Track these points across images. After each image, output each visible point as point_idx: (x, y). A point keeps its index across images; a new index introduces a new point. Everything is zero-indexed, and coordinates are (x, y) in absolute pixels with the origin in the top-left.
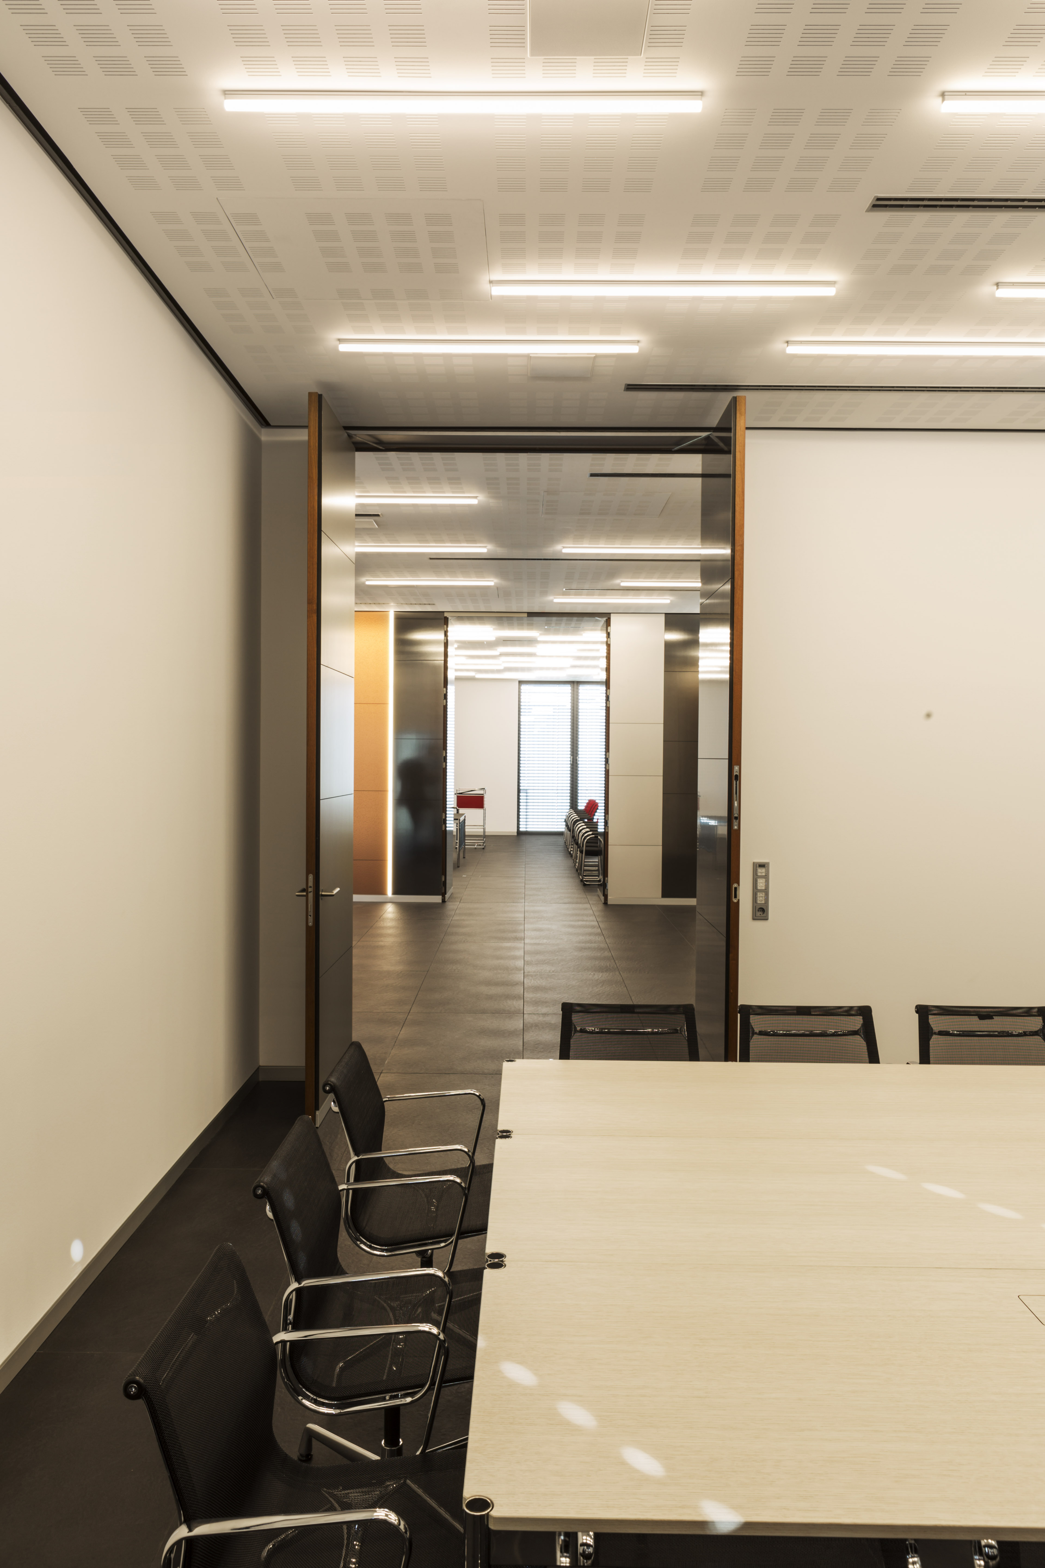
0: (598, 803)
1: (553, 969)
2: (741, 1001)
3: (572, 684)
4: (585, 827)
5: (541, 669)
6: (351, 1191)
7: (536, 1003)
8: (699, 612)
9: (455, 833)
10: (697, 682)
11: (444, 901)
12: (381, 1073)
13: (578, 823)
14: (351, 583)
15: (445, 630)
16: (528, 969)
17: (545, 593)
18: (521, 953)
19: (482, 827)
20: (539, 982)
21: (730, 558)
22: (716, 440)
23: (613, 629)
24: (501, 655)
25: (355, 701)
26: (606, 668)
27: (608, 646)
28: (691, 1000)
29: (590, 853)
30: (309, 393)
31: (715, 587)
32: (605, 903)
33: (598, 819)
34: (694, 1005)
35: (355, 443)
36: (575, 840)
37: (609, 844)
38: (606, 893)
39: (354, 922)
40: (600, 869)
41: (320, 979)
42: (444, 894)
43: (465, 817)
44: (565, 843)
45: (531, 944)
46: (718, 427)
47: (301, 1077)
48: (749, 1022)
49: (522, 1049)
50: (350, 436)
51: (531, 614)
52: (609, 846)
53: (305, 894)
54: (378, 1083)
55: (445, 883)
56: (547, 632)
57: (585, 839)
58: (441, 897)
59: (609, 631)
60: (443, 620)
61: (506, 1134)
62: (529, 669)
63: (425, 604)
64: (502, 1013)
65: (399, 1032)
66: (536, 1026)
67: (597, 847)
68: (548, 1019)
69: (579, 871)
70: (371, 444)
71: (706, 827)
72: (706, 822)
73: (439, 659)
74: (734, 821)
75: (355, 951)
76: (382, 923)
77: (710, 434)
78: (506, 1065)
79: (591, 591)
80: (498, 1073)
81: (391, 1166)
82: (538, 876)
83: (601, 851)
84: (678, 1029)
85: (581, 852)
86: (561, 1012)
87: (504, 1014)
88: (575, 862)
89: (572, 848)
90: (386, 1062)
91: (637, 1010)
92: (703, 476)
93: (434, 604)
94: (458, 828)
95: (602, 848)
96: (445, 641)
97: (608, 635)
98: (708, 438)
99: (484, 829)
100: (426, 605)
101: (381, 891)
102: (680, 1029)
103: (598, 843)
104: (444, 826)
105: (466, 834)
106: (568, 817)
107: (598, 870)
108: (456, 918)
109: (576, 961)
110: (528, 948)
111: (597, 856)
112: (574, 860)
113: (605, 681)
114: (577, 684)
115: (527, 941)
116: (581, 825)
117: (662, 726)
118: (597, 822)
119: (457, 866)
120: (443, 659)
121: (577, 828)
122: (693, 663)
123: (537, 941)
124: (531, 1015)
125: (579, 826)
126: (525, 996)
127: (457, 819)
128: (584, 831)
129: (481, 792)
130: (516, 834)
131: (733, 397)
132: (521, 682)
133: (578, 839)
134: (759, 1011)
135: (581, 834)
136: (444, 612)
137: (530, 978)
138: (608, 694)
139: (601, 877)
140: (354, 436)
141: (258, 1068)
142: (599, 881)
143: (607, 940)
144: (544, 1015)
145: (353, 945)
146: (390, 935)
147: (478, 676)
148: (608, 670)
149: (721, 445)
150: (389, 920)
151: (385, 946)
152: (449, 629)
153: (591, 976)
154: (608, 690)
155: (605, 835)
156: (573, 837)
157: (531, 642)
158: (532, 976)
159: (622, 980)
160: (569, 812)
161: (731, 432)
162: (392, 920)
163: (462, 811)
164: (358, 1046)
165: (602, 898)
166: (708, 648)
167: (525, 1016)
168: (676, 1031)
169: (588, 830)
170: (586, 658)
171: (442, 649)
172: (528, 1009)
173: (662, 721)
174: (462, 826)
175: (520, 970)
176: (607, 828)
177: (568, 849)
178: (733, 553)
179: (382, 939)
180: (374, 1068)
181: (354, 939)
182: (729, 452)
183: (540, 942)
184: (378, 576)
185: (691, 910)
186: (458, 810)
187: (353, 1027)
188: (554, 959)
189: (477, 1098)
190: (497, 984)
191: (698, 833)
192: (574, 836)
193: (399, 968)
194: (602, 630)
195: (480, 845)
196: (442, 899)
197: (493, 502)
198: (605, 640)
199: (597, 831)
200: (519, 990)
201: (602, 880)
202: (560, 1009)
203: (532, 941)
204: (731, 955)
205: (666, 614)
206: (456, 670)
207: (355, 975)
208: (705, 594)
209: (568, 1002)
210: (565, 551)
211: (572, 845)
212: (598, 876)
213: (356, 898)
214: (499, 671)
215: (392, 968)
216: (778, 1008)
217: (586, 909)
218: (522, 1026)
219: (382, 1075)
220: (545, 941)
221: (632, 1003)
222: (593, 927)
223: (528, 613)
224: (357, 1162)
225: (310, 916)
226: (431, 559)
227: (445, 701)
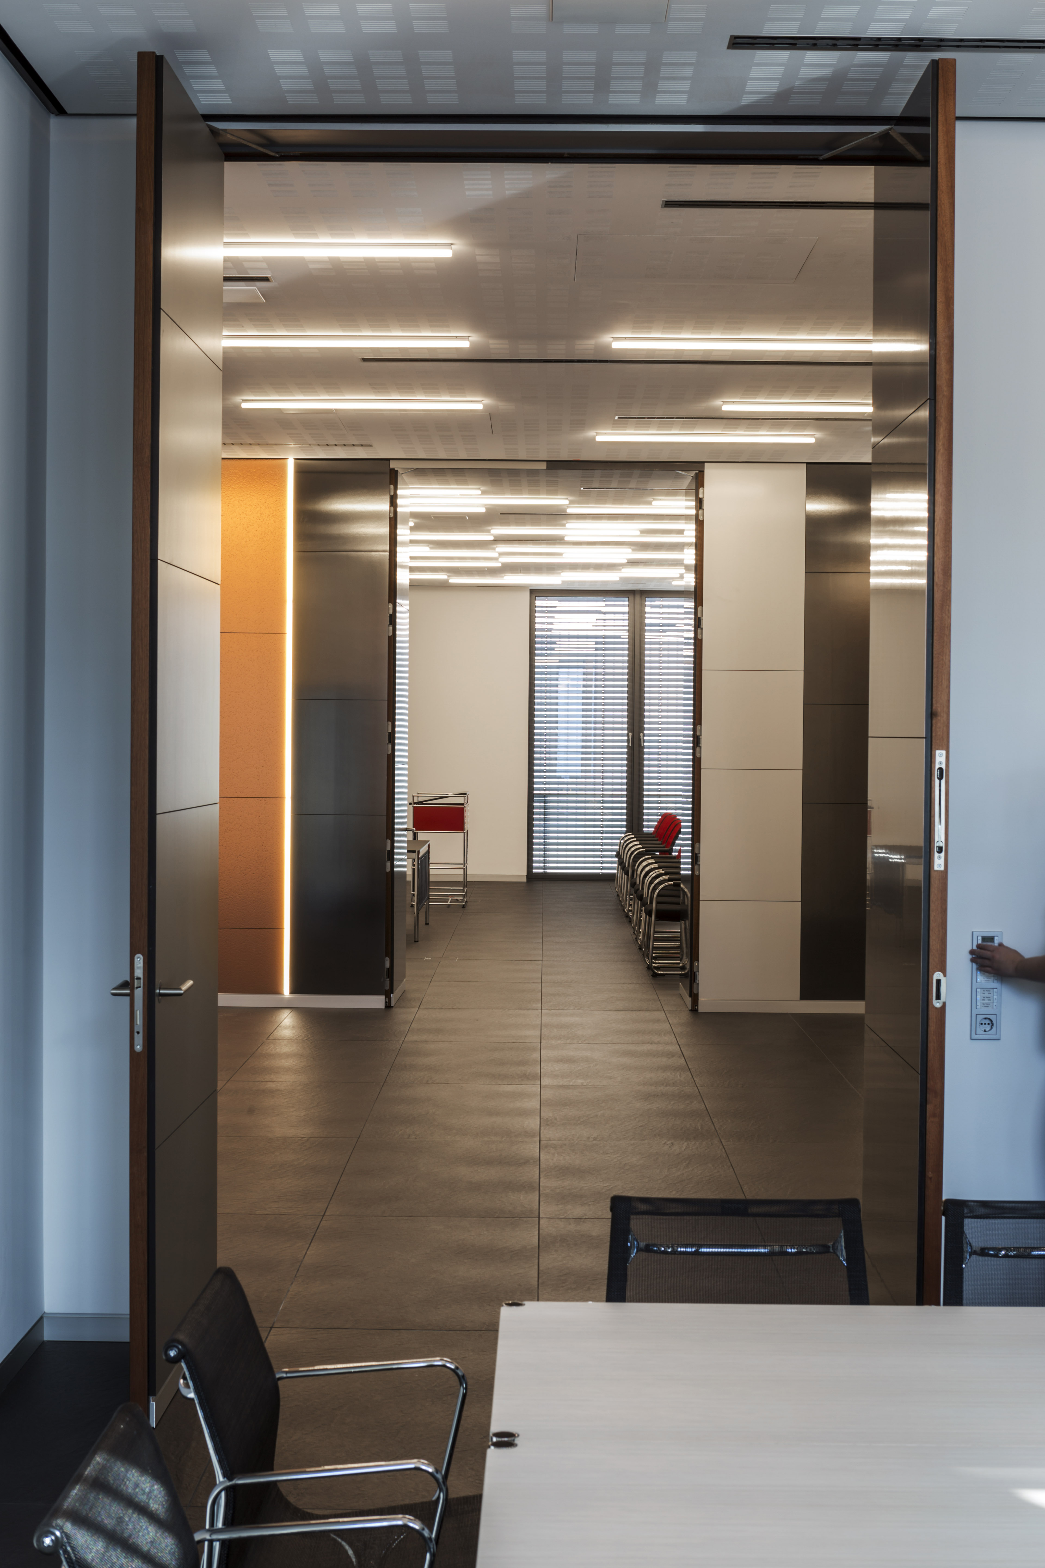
0: (680, 821)
1: (595, 1135)
2: (947, 1194)
3: (631, 598)
4: (656, 866)
5: (574, 567)
6: (217, 1545)
7: (564, 1197)
8: (870, 461)
9: (409, 878)
10: (867, 592)
11: (388, 1006)
12: (271, 1328)
13: (641, 859)
14: (215, 406)
15: (392, 493)
16: (547, 1133)
17: (581, 424)
18: (534, 1104)
19: (462, 866)
20: (567, 1158)
21: (927, 359)
22: (901, 140)
23: (709, 491)
24: (498, 540)
25: (222, 628)
26: (696, 566)
27: (700, 524)
28: (856, 1192)
29: (665, 916)
30: (139, 53)
31: (899, 413)
32: (694, 1010)
33: (680, 851)
34: (861, 1201)
35: (221, 145)
36: (636, 891)
37: (701, 898)
38: (695, 992)
39: (219, 1045)
40: (684, 946)
41: (156, 1151)
42: (388, 994)
43: (429, 846)
44: (618, 895)
45: (552, 1087)
46: (905, 115)
47: (123, 1334)
48: (963, 1232)
49: (536, 1283)
50: (214, 132)
51: (554, 465)
52: (701, 902)
53: (128, 991)
54: (267, 1345)
55: (390, 973)
56: (584, 497)
57: (655, 889)
58: (383, 997)
59: (701, 496)
60: (388, 476)
61: (507, 1440)
62: (551, 568)
63: (353, 445)
64: (498, 1217)
65: (304, 1252)
66: (563, 1241)
67: (679, 904)
68: (585, 1227)
69: (644, 949)
70: (254, 146)
71: (883, 863)
72: (884, 857)
73: (380, 548)
74: (936, 855)
75: (221, 1099)
76: (272, 1046)
77: (890, 129)
78: (506, 1312)
79: (667, 420)
80: (492, 1329)
81: (292, 1499)
82: (567, 959)
83: (686, 911)
84: (830, 1244)
85: (649, 913)
86: (609, 1215)
87: (503, 1219)
88: (636, 933)
89: (630, 905)
90: (280, 1309)
91: (754, 1210)
92: (876, 206)
93: (370, 446)
94: (416, 867)
95: (687, 906)
96: (392, 515)
97: (700, 504)
98: (885, 136)
99: (465, 870)
100: (356, 448)
101: (273, 988)
102: (833, 1246)
103: (679, 897)
104: (388, 864)
105: (431, 879)
106: (624, 847)
107: (680, 948)
108: (411, 1037)
109: (637, 1119)
110: (547, 1094)
111: (679, 920)
112: (634, 928)
113: (693, 589)
114: (641, 597)
115: (545, 1081)
116: (648, 864)
117: (801, 676)
118: (679, 857)
119: (414, 940)
120: (387, 548)
121: (641, 868)
122: (862, 555)
123: (564, 1082)
124: (552, 1220)
125: (644, 864)
126: (541, 1184)
127: (414, 852)
128: (653, 874)
129: (460, 800)
130: (525, 880)
131: (933, 61)
132: (536, 593)
133: (643, 888)
134: (982, 1211)
135: (648, 880)
136: (389, 460)
137: (552, 1151)
138: (699, 615)
139: (686, 961)
140: (221, 132)
141: (41, 1318)
142: (683, 968)
143: (697, 1080)
144: (579, 1219)
145: (218, 1089)
146: (288, 1070)
147: (454, 580)
148: (699, 569)
149: (911, 149)
150: (285, 1042)
151: (277, 1090)
152: (399, 492)
153: (666, 1147)
154: (699, 608)
155: (694, 880)
156: (633, 885)
157: (556, 516)
158: (555, 1147)
159: (724, 1155)
160: (626, 839)
161: (929, 126)
162: (290, 1040)
163: (422, 836)
164: (228, 1274)
165: (689, 1001)
166: (887, 529)
167: (542, 1221)
168: (825, 1249)
169: (661, 871)
170: (658, 547)
171: (385, 530)
172: (547, 1209)
173: (801, 666)
174: (423, 864)
175: (533, 1136)
176: (696, 867)
177: (623, 907)
178: (933, 352)
179: (272, 1076)
180: (258, 1318)
181: (219, 1077)
182: (924, 163)
183: (571, 1084)
184: (265, 393)
185: (854, 1022)
186: (415, 835)
187: (218, 1242)
188: (597, 1116)
189: (452, 1373)
190: (489, 1162)
191: (868, 877)
192: (635, 883)
193: (304, 1132)
194: (687, 494)
195: (457, 901)
196: (386, 1002)
197: (481, 254)
198: (693, 512)
199: (680, 873)
200: (533, 1173)
201: (688, 967)
202: (609, 1209)
203: (555, 1082)
204: (930, 1108)
205: (807, 463)
206: (412, 570)
207: (222, 1146)
208: (881, 427)
209: (623, 1194)
210: (616, 345)
211: (631, 899)
212: (681, 959)
213: (225, 1000)
214: (492, 572)
215: (291, 1132)
216: (1016, 1205)
217: (657, 1021)
218: (537, 1241)
219: (273, 1331)
220: (580, 1081)
221: (744, 1198)
222: (671, 1055)
223: (547, 461)
224: (226, 1489)
225: (138, 1033)
226: (364, 360)
227: (391, 628)
